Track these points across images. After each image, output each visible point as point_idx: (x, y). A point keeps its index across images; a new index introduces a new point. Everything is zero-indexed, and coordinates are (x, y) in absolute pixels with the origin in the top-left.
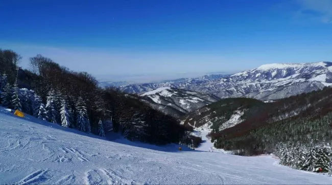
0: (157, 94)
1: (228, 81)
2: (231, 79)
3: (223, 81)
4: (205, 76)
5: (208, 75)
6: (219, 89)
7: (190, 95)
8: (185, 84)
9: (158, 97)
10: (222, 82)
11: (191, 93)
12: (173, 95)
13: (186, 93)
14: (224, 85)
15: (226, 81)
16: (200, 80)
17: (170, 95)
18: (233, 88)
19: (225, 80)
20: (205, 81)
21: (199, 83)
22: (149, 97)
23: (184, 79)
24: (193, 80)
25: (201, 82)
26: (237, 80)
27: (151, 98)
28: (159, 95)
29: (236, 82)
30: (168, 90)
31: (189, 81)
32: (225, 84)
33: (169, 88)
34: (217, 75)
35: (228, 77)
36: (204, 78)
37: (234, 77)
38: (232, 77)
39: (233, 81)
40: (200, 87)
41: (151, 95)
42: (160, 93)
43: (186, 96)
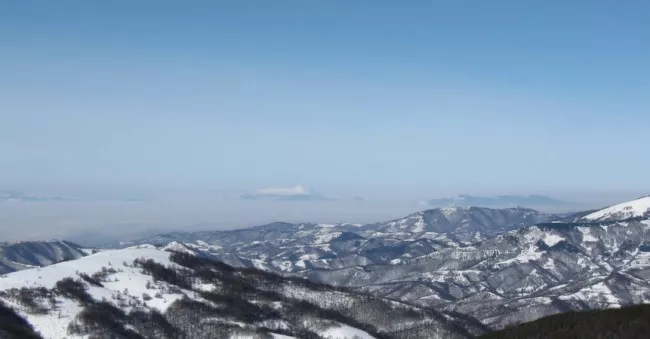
0: (70, 288)
1: (570, 248)
2: (588, 236)
3: (541, 245)
4: (429, 215)
5: (448, 210)
6: (506, 296)
7: (307, 307)
8: (294, 258)
9: (71, 308)
10: (532, 254)
11: (313, 296)
12: (185, 304)
13: (277, 297)
14: (544, 272)
15: (559, 246)
16: (397, 235)
17: (162, 301)
18: (600, 287)
19: (552, 239)
20: (427, 246)
21: (381, 252)
22: (11, 303)
23: (286, 228)
24: (349, 235)
25: (400, 249)
26: (627, 246)
27: (22, 311)
28: (84, 298)
29: (621, 254)
30: (150, 267)
31: (323, 239)
32: (550, 264)
33: (162, 258)
34: (504, 213)
35: (567, 225)
36: (419, 227)
37: (612, 221)
38: (595, 224)
39: (600, 246)
40: (392, 276)
41: (27, 296)
42: (96, 281)
43: (275, 315)
